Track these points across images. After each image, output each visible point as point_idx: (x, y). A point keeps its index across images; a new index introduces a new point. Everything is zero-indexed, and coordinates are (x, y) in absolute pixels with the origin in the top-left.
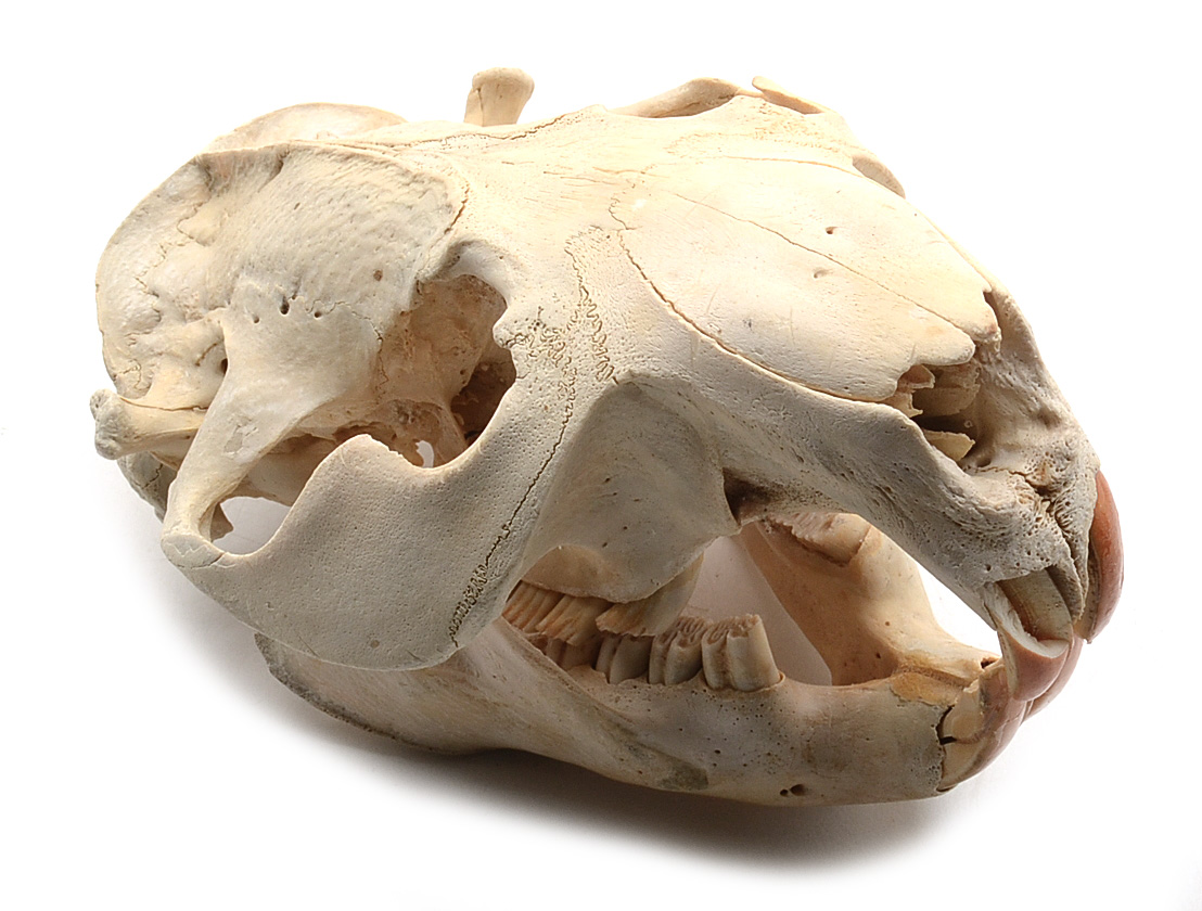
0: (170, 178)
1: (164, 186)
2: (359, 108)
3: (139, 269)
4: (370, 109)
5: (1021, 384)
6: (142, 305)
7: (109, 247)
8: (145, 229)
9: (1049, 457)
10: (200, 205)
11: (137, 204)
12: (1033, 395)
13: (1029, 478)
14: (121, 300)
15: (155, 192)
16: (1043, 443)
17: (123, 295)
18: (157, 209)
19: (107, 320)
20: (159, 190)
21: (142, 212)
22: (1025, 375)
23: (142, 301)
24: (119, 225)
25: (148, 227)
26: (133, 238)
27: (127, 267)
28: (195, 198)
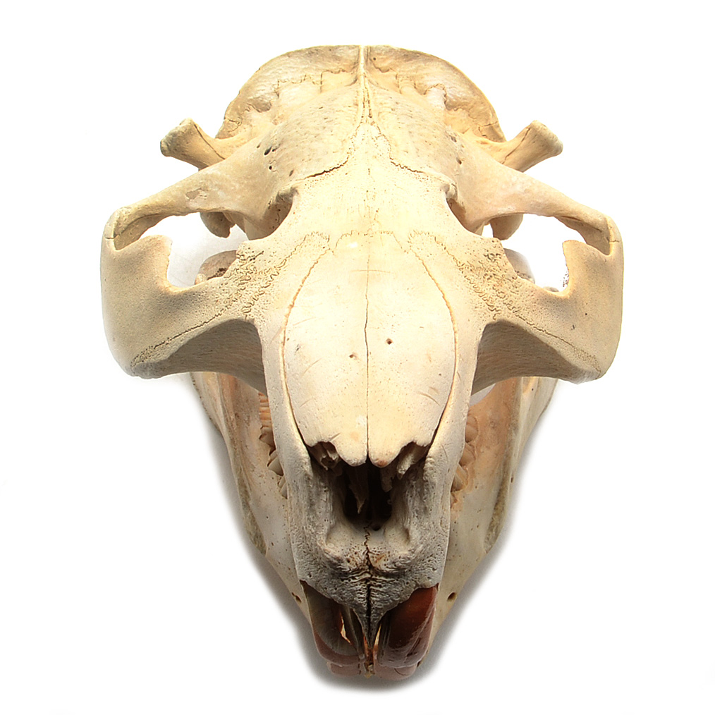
0: (344, 46)
1: (337, 48)
2: (476, 88)
3: (284, 78)
4: (482, 93)
5: (410, 507)
6: (267, 96)
7: (284, 55)
8: (308, 61)
9: (387, 555)
10: (344, 71)
11: (316, 46)
12: (410, 518)
13: (370, 555)
14: (262, 85)
15: (330, 47)
16: (392, 546)
17: (264, 83)
18: (322, 55)
19: (247, 89)
20: (333, 47)
21: (315, 51)
22: (415, 505)
23: (269, 94)
24: (299, 49)
25: (311, 61)
26: (299, 60)
27: (280, 72)
28: (344, 65)
